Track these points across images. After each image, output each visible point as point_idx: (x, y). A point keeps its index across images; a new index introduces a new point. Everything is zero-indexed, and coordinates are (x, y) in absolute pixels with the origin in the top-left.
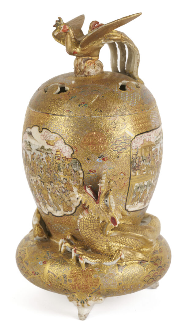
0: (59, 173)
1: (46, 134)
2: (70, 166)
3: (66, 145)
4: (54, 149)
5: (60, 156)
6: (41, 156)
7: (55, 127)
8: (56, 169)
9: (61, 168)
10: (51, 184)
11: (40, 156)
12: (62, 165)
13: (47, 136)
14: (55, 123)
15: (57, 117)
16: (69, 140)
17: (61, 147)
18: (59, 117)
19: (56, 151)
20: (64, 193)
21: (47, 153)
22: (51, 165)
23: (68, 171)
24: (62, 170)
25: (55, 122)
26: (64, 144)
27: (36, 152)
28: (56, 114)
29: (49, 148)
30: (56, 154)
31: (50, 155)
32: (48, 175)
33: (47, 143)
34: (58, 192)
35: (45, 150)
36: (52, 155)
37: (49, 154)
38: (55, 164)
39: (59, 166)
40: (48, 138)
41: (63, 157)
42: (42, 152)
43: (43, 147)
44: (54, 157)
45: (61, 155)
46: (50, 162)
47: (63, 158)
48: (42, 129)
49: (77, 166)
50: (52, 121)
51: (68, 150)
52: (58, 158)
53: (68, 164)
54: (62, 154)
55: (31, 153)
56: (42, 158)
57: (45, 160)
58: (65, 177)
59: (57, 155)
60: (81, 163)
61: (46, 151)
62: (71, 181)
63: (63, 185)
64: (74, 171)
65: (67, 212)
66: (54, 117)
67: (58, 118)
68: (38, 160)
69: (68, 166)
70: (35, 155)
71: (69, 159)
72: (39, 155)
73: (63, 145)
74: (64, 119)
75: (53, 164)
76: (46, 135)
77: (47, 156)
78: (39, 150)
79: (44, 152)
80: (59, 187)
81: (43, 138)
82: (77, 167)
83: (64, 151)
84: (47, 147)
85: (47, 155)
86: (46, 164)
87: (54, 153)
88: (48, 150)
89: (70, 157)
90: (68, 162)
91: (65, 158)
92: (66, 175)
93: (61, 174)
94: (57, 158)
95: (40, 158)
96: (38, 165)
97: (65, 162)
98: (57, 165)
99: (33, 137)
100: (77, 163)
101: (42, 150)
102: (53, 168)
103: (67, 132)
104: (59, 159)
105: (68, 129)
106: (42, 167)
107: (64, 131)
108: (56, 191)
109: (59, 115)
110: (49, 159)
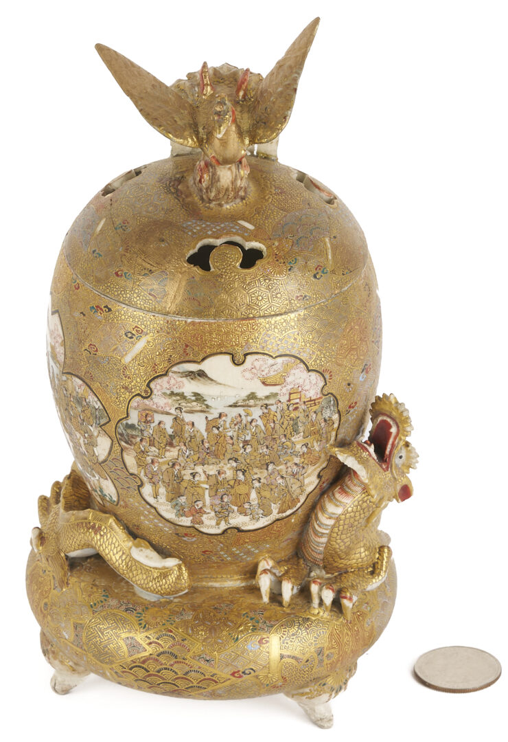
0: (293, 439)
1: (257, 364)
2: (319, 414)
3: (310, 373)
4: (284, 390)
5: (298, 401)
6: (246, 416)
7: (279, 342)
8: (290, 429)
9: (300, 424)
10: (267, 469)
11: (243, 417)
12: (302, 418)
13: (263, 369)
14: (277, 335)
15: (278, 318)
16: (315, 361)
17: (301, 382)
18: (283, 316)
19: (290, 394)
20: (294, 475)
21: (266, 404)
22: (278, 426)
23: (313, 426)
24: (301, 429)
25: (276, 330)
26: (305, 372)
27: (227, 410)
28: (273, 313)
29: (271, 393)
30: (289, 400)
31: (273, 408)
32: (265, 450)
33: (264, 383)
34: (282, 477)
35: (260, 399)
36: (279, 404)
37: (272, 405)
38: (286, 422)
39: (296, 424)
40: (266, 371)
41: (305, 400)
42: (250, 406)
43: (252, 396)
44: (286, 408)
45: (300, 398)
46: (274, 422)
47: (304, 402)
48: (242, 357)
49: (332, 408)
50: (270, 332)
51: (314, 382)
52: (295, 406)
53: (315, 412)
54: (303, 396)
55: (206, 418)
56: (249, 419)
57: (260, 422)
58: (306, 441)
59: (292, 402)
60: (338, 397)
61: (260, 403)
62: (315, 444)
63: (297, 460)
64: (325, 420)
65: (285, 512)
66: (273, 322)
67: (283, 321)
68: (236, 427)
69: (314, 416)
70: (224, 418)
71: (318, 399)
72: (240, 416)
73: (305, 374)
74: (296, 319)
75: (283, 423)
76: (258, 367)
77: (266, 411)
78: (239, 404)
79: (255, 406)
80: (287, 468)
81: (248, 375)
82: (331, 410)
83: (306, 388)
84: (263, 392)
85: (266, 408)
86: (263, 428)
87: (284, 399)
88: (267, 397)
89: (318, 396)
90: (314, 408)
91: (311, 401)
92: (307, 437)
93: (298, 439)
94: (291, 408)
95: (244, 422)
96: (235, 438)
97: (310, 408)
98: (292, 422)
99: (212, 380)
100: (332, 402)
101: (252, 402)
102: (281, 431)
103: (308, 345)
104: (296, 409)
105: (311, 337)
106: (248, 438)
107: (303, 344)
108: (279, 477)
109: (281, 314)
110: (271, 416)
